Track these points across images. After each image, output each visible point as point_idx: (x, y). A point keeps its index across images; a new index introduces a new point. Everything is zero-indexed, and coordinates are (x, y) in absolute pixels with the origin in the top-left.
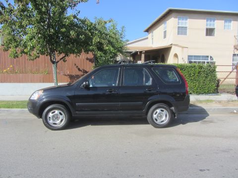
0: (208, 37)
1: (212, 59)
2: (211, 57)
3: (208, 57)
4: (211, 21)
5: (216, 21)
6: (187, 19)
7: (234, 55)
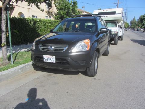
1: (37, 18)
3: (35, 16)
7: (46, 16)
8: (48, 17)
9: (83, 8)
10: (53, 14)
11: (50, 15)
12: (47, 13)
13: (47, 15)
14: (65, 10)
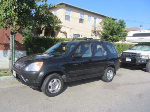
0: (80, 24)
1: (82, 37)
2: (81, 35)
3: (80, 35)
4: (82, 15)
5: (84, 15)
6: (70, 11)
7: (91, 35)
8: (94, 35)
9: (140, 26)
10: (100, 33)
11: (97, 34)
12: (93, 32)
13: (93, 34)
14: (108, 30)
